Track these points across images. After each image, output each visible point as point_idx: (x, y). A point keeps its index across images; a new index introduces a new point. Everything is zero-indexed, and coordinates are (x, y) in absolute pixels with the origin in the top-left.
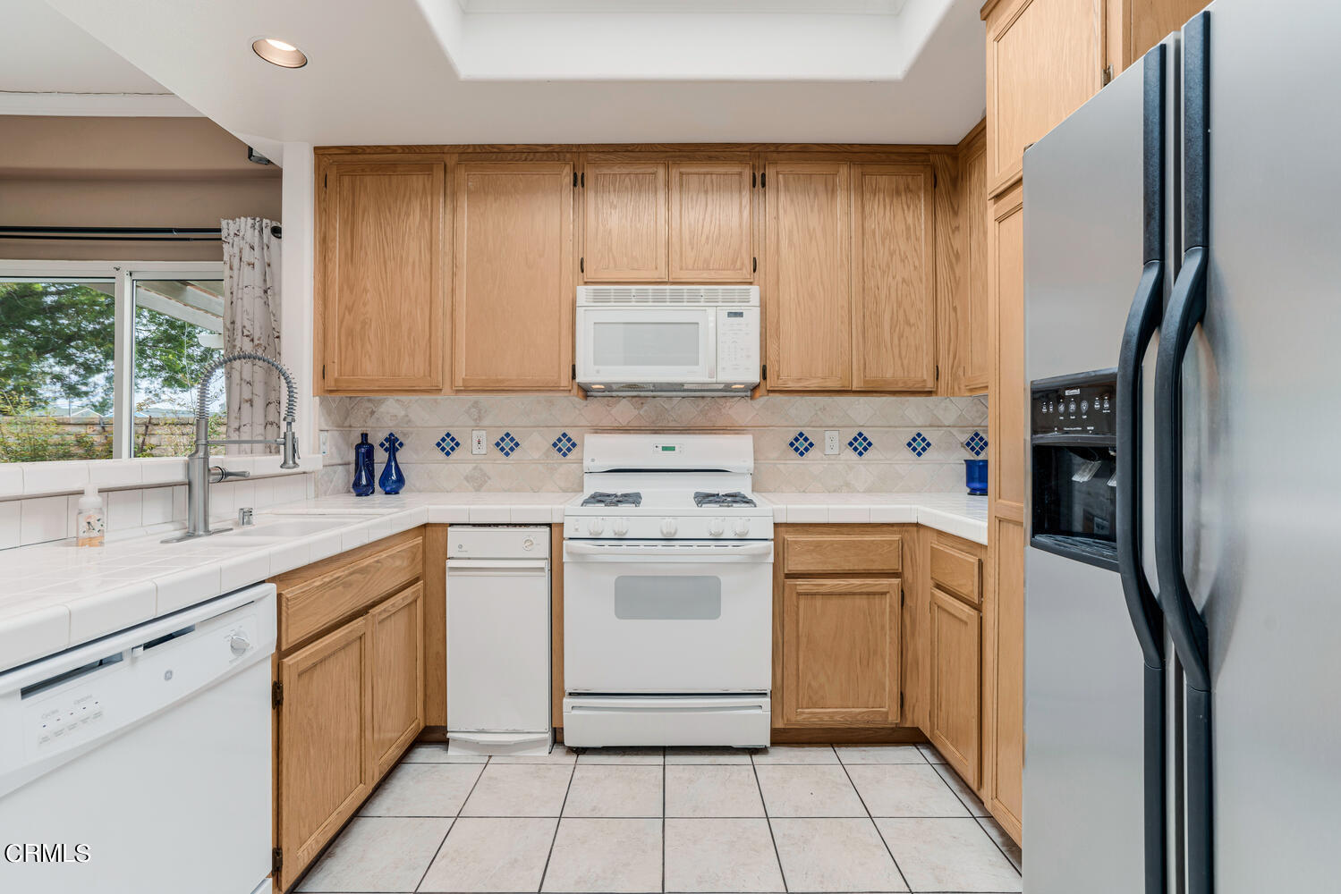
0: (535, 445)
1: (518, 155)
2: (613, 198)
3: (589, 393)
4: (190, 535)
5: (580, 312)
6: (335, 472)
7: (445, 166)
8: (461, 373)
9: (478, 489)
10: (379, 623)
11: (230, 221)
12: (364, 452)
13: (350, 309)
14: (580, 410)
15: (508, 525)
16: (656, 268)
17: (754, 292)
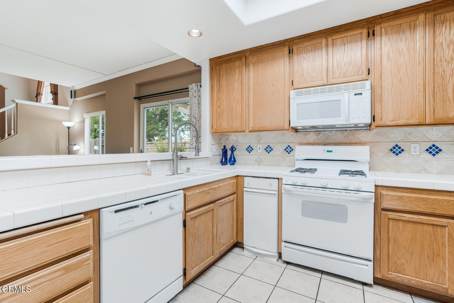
0: (278, 150)
1: (269, 47)
2: (304, 55)
3: (298, 131)
4: (173, 174)
5: (291, 100)
6: (217, 158)
7: (246, 56)
8: (251, 125)
9: (259, 164)
10: (219, 206)
11: (191, 85)
12: (225, 152)
13: (219, 107)
14: (294, 137)
15: (264, 178)
16: (322, 80)
17: (368, 84)
